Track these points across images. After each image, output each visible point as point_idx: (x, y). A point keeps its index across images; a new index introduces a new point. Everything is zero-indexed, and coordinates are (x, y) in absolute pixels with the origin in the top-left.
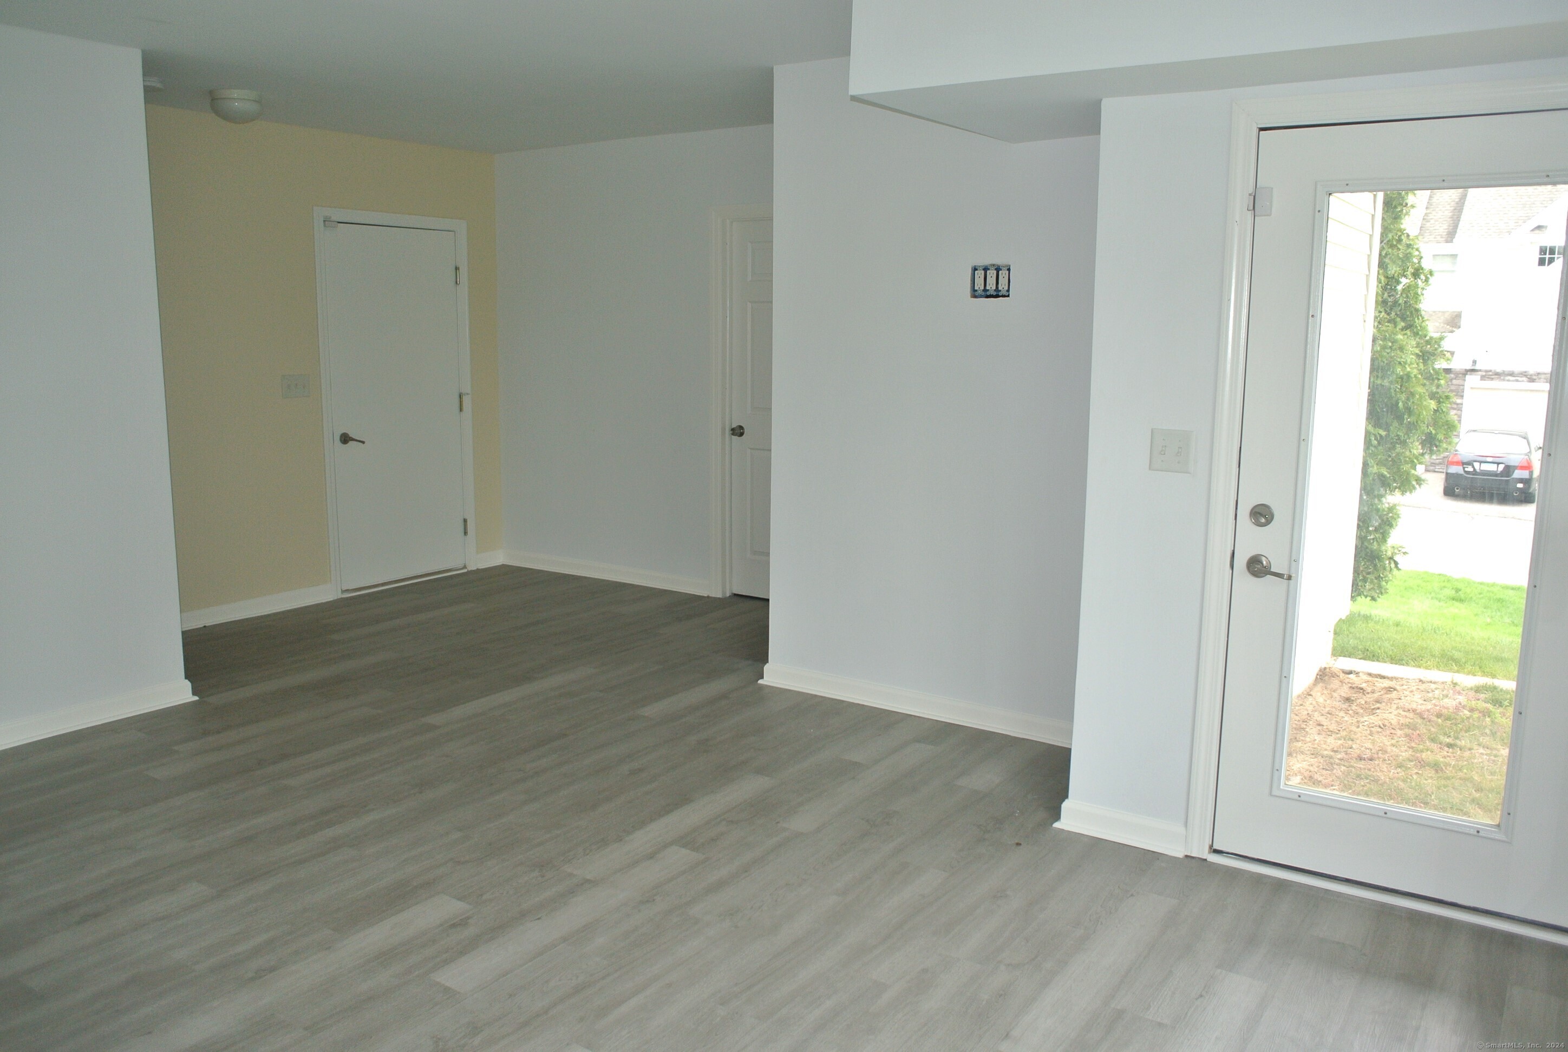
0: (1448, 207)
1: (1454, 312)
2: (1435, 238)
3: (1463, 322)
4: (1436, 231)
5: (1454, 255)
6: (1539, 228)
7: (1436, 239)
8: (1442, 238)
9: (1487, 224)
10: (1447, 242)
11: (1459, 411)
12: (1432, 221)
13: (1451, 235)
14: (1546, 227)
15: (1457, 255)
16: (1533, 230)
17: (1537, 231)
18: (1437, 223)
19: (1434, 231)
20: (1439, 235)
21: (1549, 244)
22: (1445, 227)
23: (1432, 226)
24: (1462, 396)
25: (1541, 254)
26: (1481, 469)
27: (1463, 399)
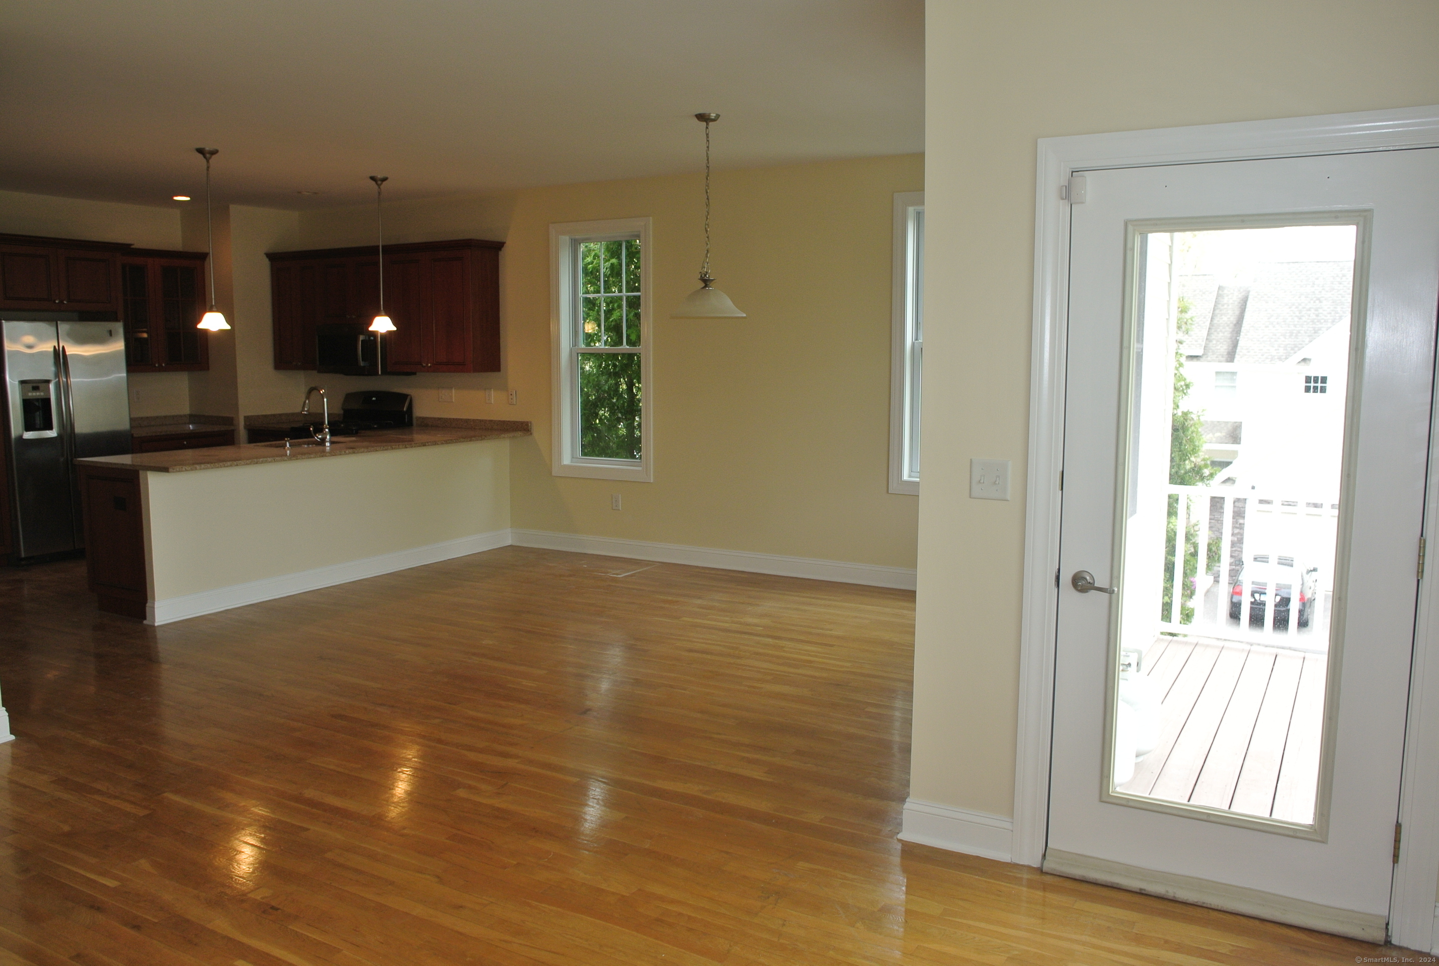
0: (1227, 328)
1: (1236, 422)
2: (1217, 357)
3: (1244, 435)
4: (1219, 351)
5: (1234, 373)
6: (1304, 360)
7: (1218, 359)
8: (1223, 357)
9: (1260, 350)
10: (1227, 361)
11: (1242, 530)
12: (1214, 342)
13: (1231, 356)
14: (1309, 360)
15: (1236, 373)
16: (1299, 362)
17: (1303, 363)
18: (1218, 343)
19: (1216, 351)
20: (1220, 355)
21: (1313, 374)
22: (1225, 347)
23: (1214, 345)
24: (1244, 517)
25: (1306, 382)
26: (1261, 599)
27: (1244, 519)
